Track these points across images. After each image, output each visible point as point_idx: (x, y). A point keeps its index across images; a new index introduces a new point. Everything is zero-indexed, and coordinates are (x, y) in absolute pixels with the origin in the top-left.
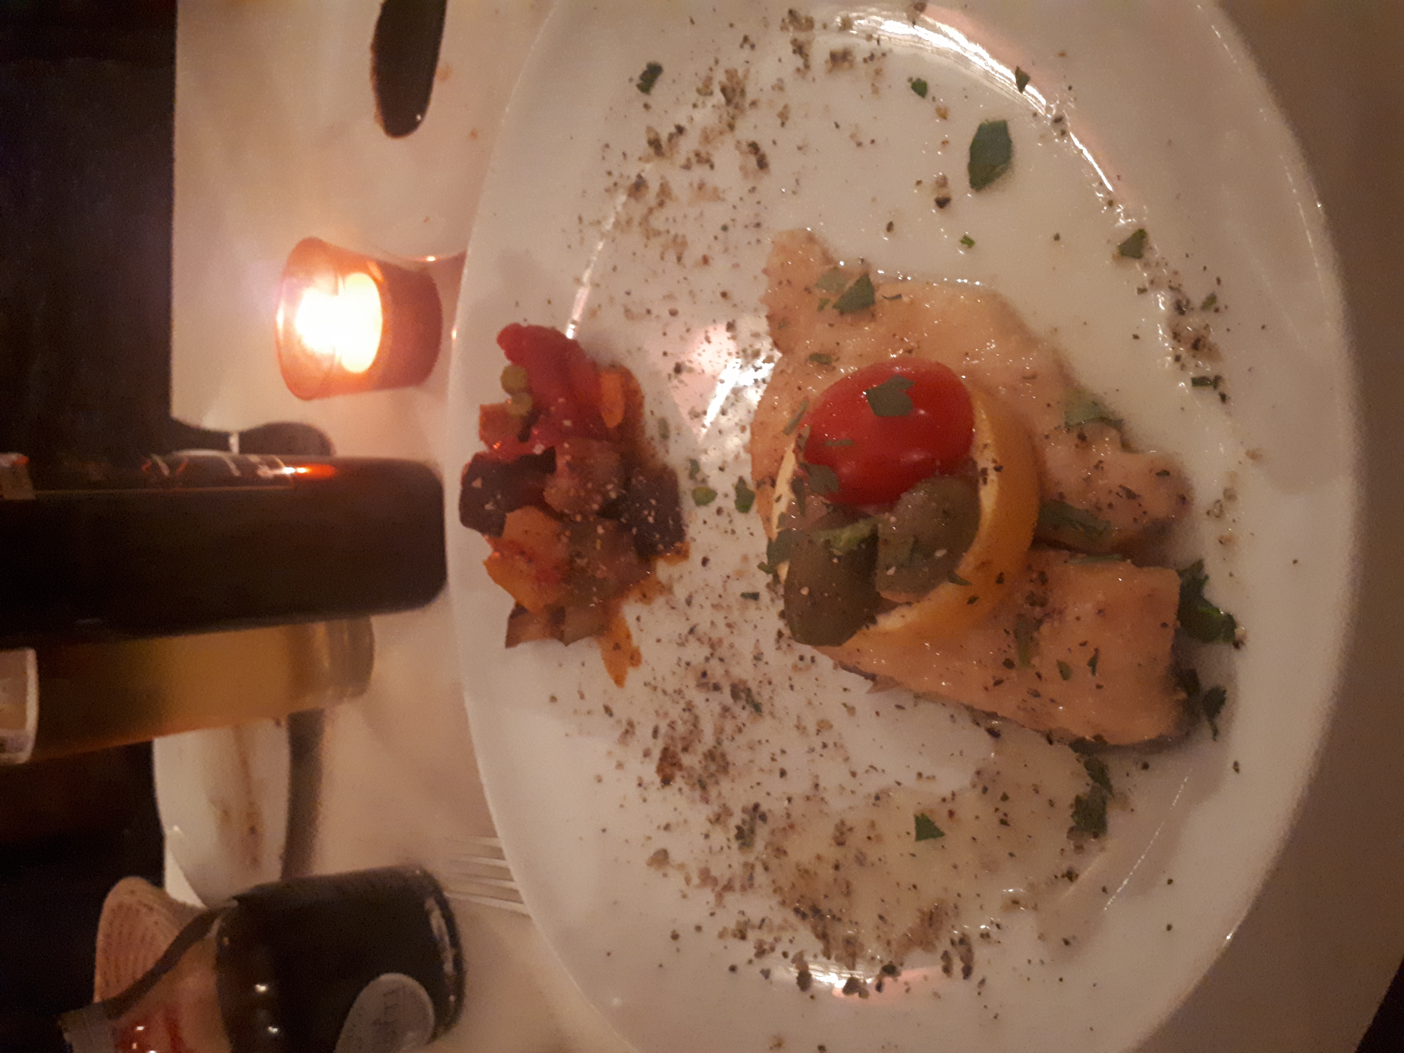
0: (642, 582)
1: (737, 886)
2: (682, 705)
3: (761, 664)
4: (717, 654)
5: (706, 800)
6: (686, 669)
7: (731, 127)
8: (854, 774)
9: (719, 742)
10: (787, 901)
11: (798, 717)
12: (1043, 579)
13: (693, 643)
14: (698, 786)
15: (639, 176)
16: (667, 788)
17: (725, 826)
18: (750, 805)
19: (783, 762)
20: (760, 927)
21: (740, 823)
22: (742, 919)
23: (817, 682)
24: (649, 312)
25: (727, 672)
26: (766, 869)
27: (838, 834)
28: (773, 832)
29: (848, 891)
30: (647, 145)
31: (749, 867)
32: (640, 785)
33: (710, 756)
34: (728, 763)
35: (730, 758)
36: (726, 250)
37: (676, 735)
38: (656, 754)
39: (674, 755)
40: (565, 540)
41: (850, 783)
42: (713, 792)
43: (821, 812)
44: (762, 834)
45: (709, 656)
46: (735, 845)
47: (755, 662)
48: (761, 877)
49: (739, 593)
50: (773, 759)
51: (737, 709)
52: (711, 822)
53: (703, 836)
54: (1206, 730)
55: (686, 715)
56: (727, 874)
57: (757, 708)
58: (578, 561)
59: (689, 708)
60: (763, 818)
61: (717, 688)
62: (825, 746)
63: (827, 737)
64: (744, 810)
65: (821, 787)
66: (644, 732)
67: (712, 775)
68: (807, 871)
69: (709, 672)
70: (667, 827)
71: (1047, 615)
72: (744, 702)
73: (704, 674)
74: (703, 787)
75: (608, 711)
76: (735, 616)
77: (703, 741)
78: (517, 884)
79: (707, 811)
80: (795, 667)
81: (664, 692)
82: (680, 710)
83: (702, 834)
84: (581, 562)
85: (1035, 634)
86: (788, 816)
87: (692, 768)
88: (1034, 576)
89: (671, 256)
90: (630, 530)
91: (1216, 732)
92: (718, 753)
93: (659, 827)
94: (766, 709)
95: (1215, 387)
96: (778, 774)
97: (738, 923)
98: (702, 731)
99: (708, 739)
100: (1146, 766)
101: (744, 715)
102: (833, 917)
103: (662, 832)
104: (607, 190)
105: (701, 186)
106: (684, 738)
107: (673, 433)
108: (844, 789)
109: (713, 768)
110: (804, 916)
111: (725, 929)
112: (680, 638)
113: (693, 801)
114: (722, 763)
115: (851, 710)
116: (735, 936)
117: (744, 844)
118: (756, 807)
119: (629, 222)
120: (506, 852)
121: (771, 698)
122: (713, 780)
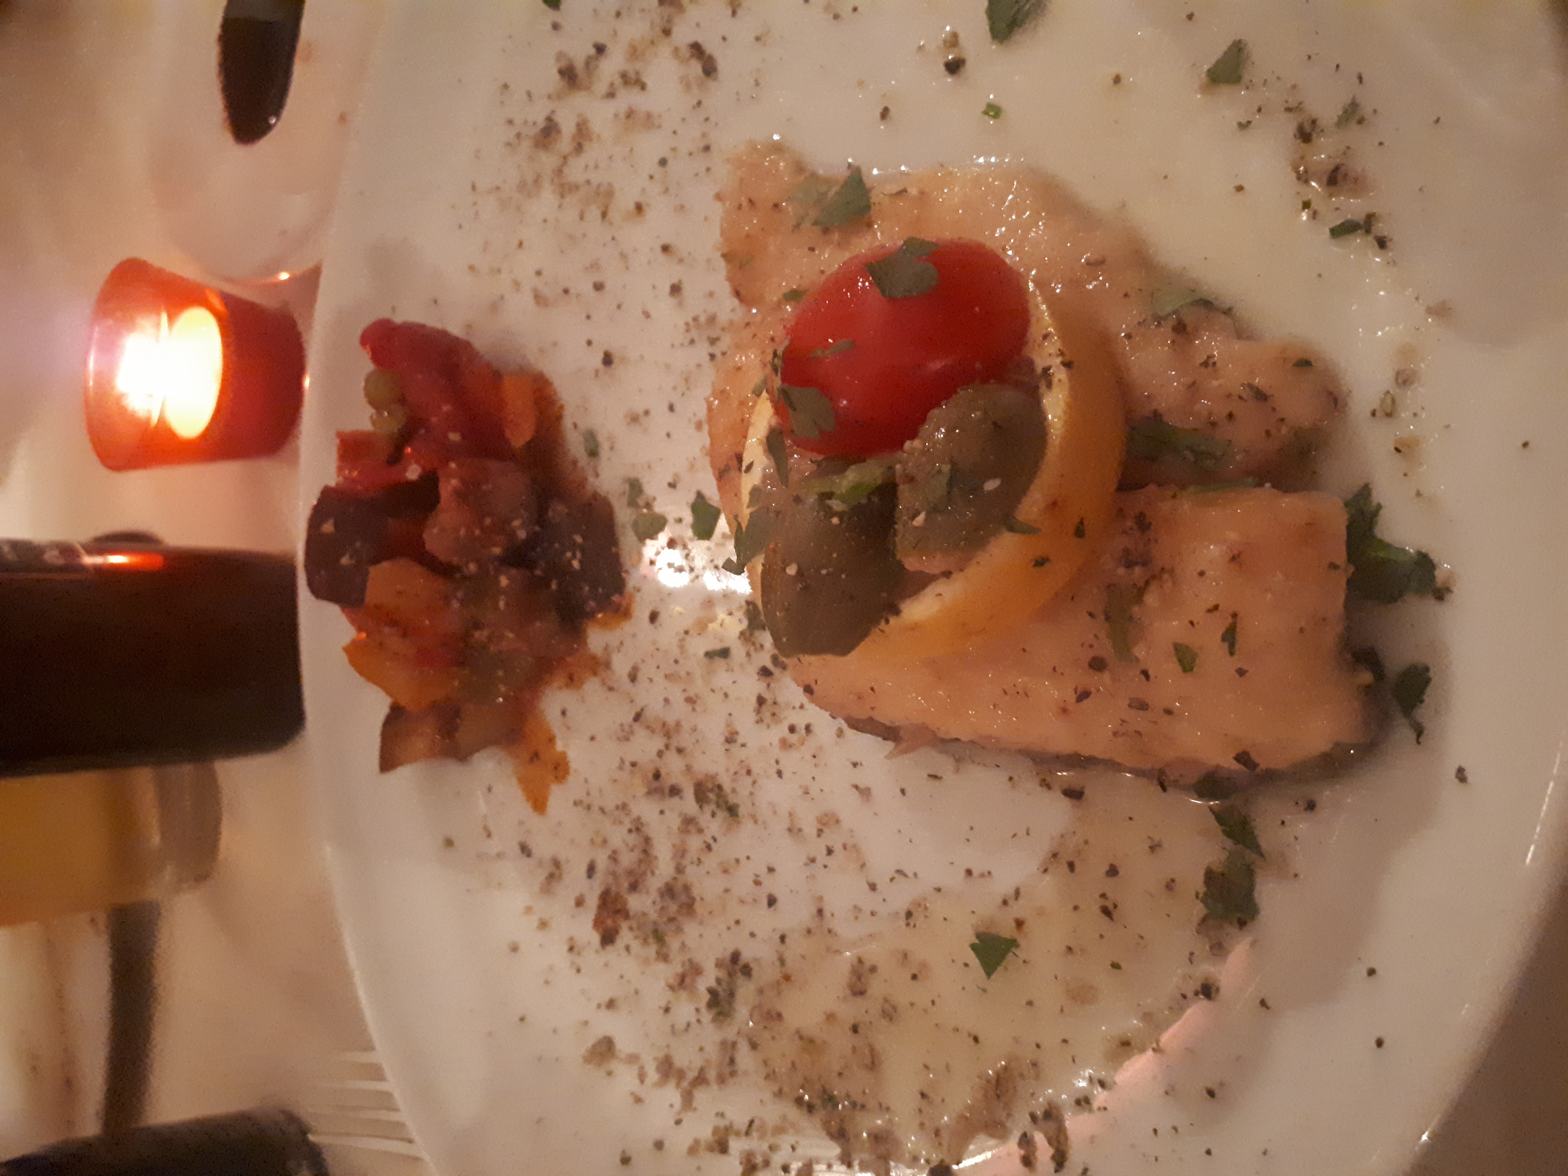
0: (568, 659)
1: (712, 1075)
2: (628, 824)
3: (735, 748)
4: (674, 743)
5: (664, 957)
6: (632, 772)
7: (667, 32)
8: (873, 887)
9: (680, 870)
10: (786, 1089)
11: (791, 815)
12: (1143, 523)
13: (640, 733)
14: (651, 940)
15: (549, 119)
16: (609, 948)
17: (692, 990)
18: (728, 954)
19: (771, 885)
20: (747, 1133)
21: (712, 983)
22: (722, 1123)
23: (814, 761)
24: (566, 291)
25: (689, 768)
26: (754, 1046)
27: (854, 979)
28: (761, 991)
29: (873, 1064)
30: (557, 77)
31: (729, 1048)
32: (571, 949)
33: (669, 891)
34: (693, 899)
35: (696, 892)
36: (666, 190)
37: (620, 870)
38: (593, 902)
39: (618, 897)
40: (455, 605)
41: (868, 901)
42: (674, 944)
43: (828, 949)
44: (746, 992)
45: (662, 748)
46: (707, 1016)
47: (727, 746)
48: (745, 1058)
49: (701, 653)
50: (757, 883)
51: (704, 819)
52: (671, 988)
53: (662, 1012)
54: (1403, 733)
55: (633, 839)
56: (698, 1062)
57: (732, 810)
58: (477, 634)
59: (637, 827)
60: (747, 971)
61: (675, 791)
62: (830, 852)
63: (833, 838)
64: (719, 964)
65: (827, 913)
66: (576, 871)
67: (672, 920)
68: (811, 1041)
69: (663, 772)
70: (611, 1004)
71: (1154, 577)
72: (713, 807)
73: (657, 776)
74: (659, 937)
75: (525, 850)
76: (698, 687)
77: (657, 872)
78: (405, 1115)
79: (668, 972)
80: (785, 744)
81: (602, 810)
82: (625, 831)
83: (660, 1008)
84: (480, 635)
85: (1136, 609)
86: (782, 961)
87: (644, 914)
88: (1129, 523)
89: (594, 213)
90: (548, 586)
91: (1419, 732)
92: (679, 887)
93: (599, 1006)
94: (742, 811)
95: (1368, 231)
96: (765, 902)
97: (716, 1131)
98: (656, 858)
99: (664, 869)
100: (1311, 806)
101: (713, 825)
102: (854, 1105)
103: (604, 1013)
104: (509, 144)
105: (630, 114)
106: (630, 873)
107: (604, 447)
108: (860, 910)
109: (673, 908)
110: (810, 1108)
111: (697, 1142)
112: (623, 730)
113: (646, 961)
114: (683, 898)
115: (864, 792)
116: (711, 1149)
117: (719, 1014)
118: (735, 957)
119: (537, 181)
120: (388, 1073)
121: (751, 794)
122: (672, 927)
